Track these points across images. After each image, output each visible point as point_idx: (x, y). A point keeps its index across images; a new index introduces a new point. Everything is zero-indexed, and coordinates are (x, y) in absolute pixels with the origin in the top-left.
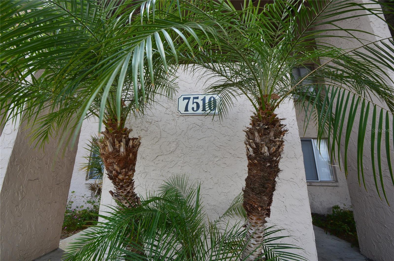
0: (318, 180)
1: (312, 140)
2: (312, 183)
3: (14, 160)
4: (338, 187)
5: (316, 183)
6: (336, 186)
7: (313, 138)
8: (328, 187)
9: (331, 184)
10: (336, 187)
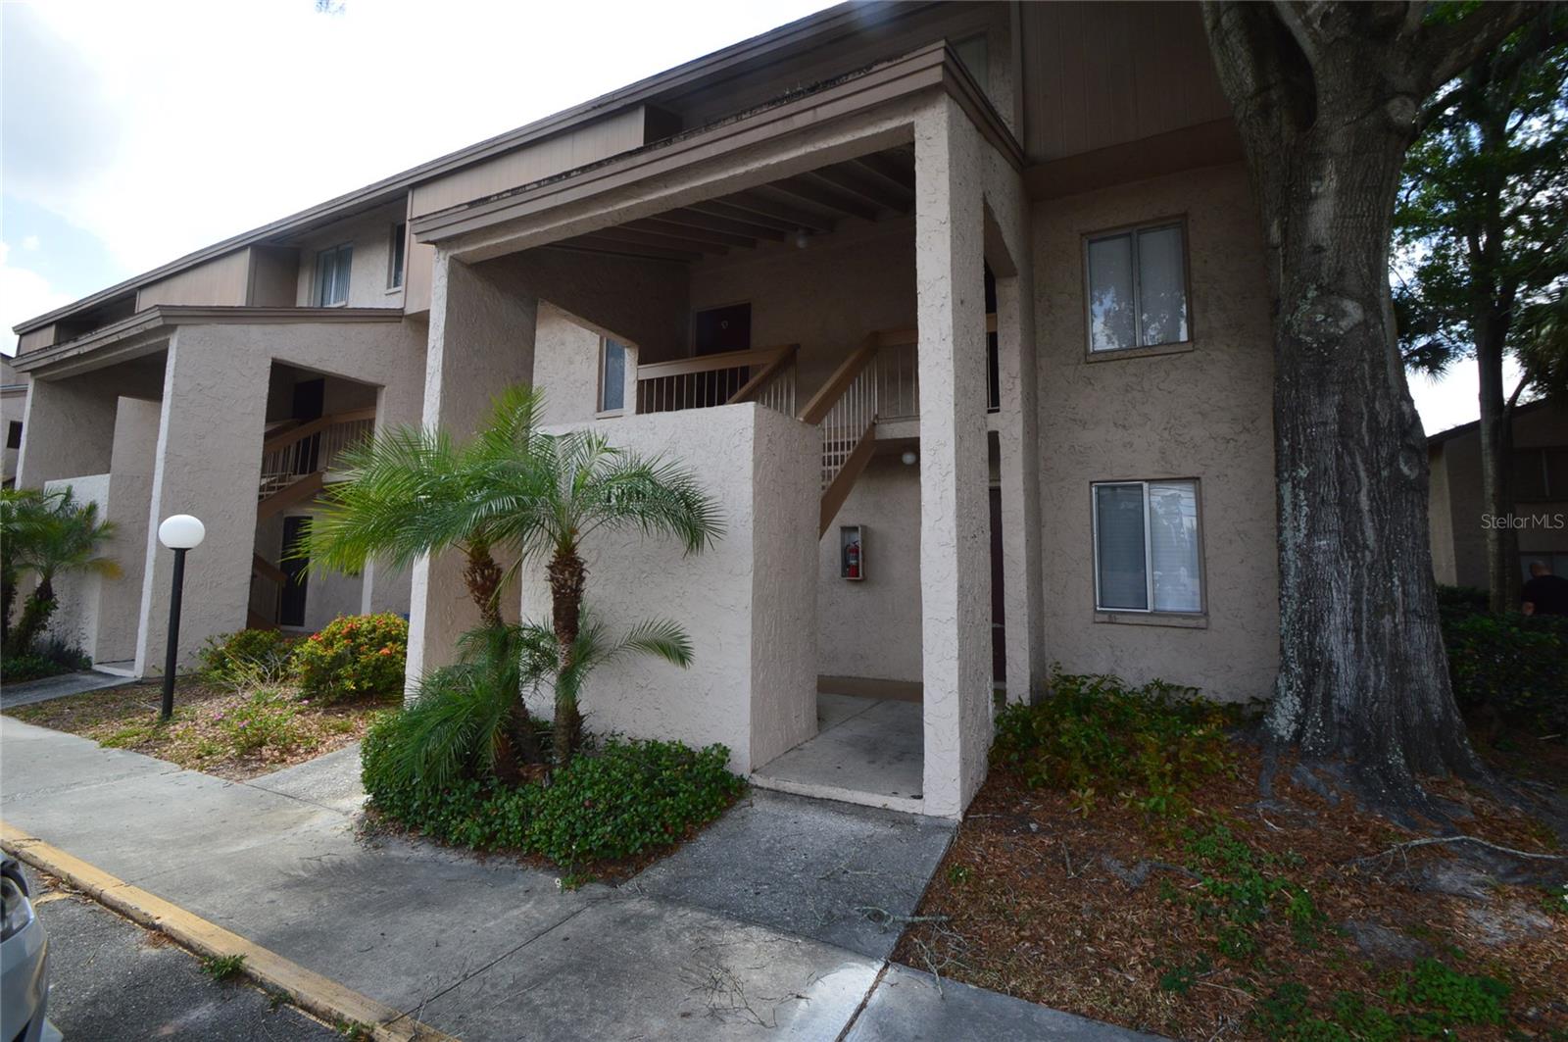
0: (1147, 609)
1: (1145, 485)
2: (1117, 616)
3: (434, 572)
4: (1204, 631)
5: (1128, 617)
6: (1195, 628)
7: (1146, 481)
8: (1171, 630)
9: (1180, 619)
10: (1197, 631)
